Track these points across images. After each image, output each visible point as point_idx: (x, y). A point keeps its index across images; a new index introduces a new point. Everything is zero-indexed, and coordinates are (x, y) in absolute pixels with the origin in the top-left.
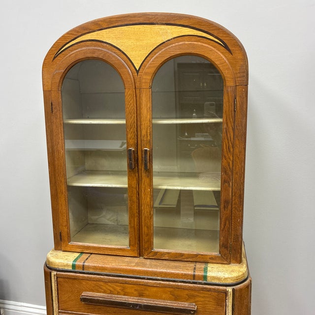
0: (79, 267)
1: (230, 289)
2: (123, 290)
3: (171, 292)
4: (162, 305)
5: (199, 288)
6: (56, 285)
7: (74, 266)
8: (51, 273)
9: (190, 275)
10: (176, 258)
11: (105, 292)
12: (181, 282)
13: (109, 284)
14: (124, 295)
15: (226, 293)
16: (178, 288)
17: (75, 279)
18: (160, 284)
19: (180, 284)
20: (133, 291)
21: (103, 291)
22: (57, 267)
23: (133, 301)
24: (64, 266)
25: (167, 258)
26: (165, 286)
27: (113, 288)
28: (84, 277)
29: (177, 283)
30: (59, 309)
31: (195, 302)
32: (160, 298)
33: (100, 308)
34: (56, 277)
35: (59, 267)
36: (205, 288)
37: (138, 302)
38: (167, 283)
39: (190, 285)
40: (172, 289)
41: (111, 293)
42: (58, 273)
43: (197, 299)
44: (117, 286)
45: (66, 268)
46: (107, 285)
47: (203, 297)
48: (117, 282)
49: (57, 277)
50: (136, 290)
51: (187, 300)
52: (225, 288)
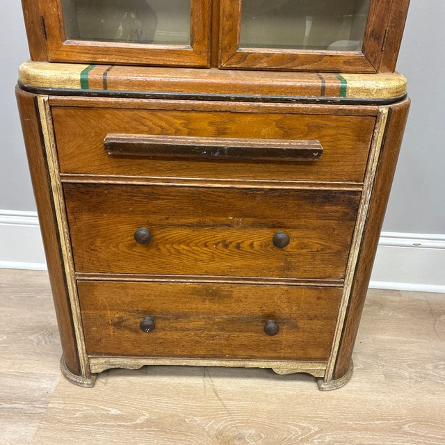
0: (96, 83)
1: (384, 110)
2: (186, 125)
3: (277, 122)
4: (263, 145)
5: (330, 110)
6: (50, 122)
7: (84, 82)
8: (36, 99)
9: (317, 88)
10: (283, 64)
11: (150, 131)
12: (298, 101)
13: (159, 114)
14: (189, 134)
15: (376, 116)
16: (292, 112)
17: (88, 108)
18: (259, 107)
19: (295, 105)
20: (204, 125)
21: (146, 129)
22: (47, 85)
23: (209, 143)
24: (64, 82)
25: (265, 65)
26: (269, 112)
27: (166, 121)
28: (108, 103)
29: (290, 105)
30: (60, 172)
31: (319, 138)
32: (257, 135)
33: (141, 164)
34: (48, 107)
35: (53, 86)
36: (341, 110)
37: (218, 143)
38: (273, 105)
39: (314, 106)
40: (280, 117)
41: (163, 132)
42: (52, 97)
43: (324, 132)
44: (175, 117)
45: (69, 87)
46: (156, 116)
47: (334, 127)
48: (175, 109)
49: (52, 106)
50: (211, 123)
51: (305, 136)
52: (376, 107)
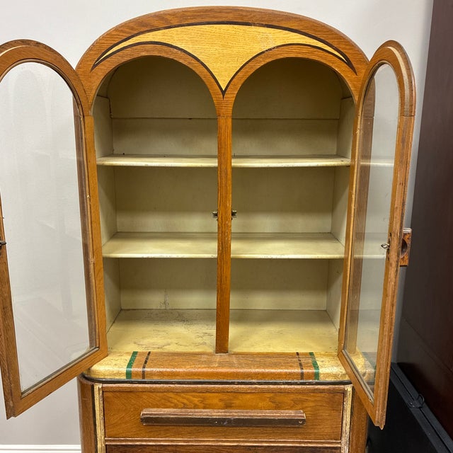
0: (137, 374)
1: (349, 388)
2: (202, 402)
3: (270, 398)
4: (260, 416)
5: (309, 390)
6: (101, 402)
7: (129, 374)
8: (93, 387)
9: (297, 374)
11: (175, 406)
12: (284, 384)
13: (182, 395)
14: (204, 408)
15: (344, 393)
16: (281, 392)
17: (130, 391)
18: (256, 388)
19: (283, 386)
20: (216, 401)
21: (172, 405)
22: (102, 377)
23: (219, 416)
24: (114, 374)
26: (263, 392)
27: (187, 399)
28: (145, 388)
29: (279, 386)
30: (105, 437)
31: (302, 409)
32: (255, 408)
33: (168, 430)
34: (101, 392)
35: (106, 377)
36: (317, 389)
37: (226, 416)
38: (266, 386)
39: (296, 387)
40: (272, 395)
41: (185, 406)
42: (105, 385)
43: (306, 404)
44: (194, 396)
45: (117, 378)
46: (180, 396)
47: (313, 401)
48: (194, 391)
49: (104, 391)
50: (221, 400)
51: (291, 408)
52: (343, 386)
